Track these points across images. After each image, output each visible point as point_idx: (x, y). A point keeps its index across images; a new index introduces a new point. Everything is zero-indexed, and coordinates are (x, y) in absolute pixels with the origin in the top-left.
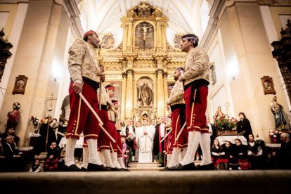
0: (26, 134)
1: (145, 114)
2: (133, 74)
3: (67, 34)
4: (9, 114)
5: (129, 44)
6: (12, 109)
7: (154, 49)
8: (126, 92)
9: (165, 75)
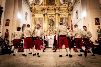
0: (11, 39)
1: (51, 30)
2: (47, 15)
3: (22, 1)
4: (5, 33)
5: (45, 3)
6: (6, 31)
7: (55, 5)
8: (44, 22)
9: (59, 15)
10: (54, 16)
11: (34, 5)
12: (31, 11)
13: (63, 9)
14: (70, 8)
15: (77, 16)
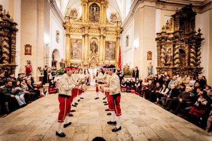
1: (94, 58)
2: (88, 37)
7: (100, 22)
9: (104, 37)
10: (98, 38)
11: (69, 18)
12: (65, 28)
13: (110, 29)
14: (119, 29)
15: (127, 42)
